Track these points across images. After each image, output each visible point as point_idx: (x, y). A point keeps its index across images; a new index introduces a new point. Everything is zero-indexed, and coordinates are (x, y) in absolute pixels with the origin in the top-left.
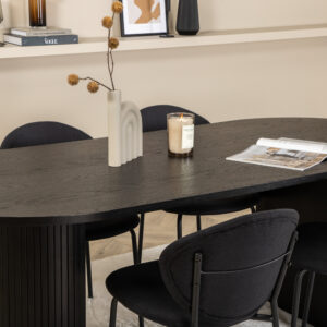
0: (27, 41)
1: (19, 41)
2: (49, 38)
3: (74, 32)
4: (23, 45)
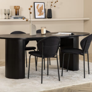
0: (15, 18)
1: (13, 18)
3: (24, 17)
4: (14, 19)
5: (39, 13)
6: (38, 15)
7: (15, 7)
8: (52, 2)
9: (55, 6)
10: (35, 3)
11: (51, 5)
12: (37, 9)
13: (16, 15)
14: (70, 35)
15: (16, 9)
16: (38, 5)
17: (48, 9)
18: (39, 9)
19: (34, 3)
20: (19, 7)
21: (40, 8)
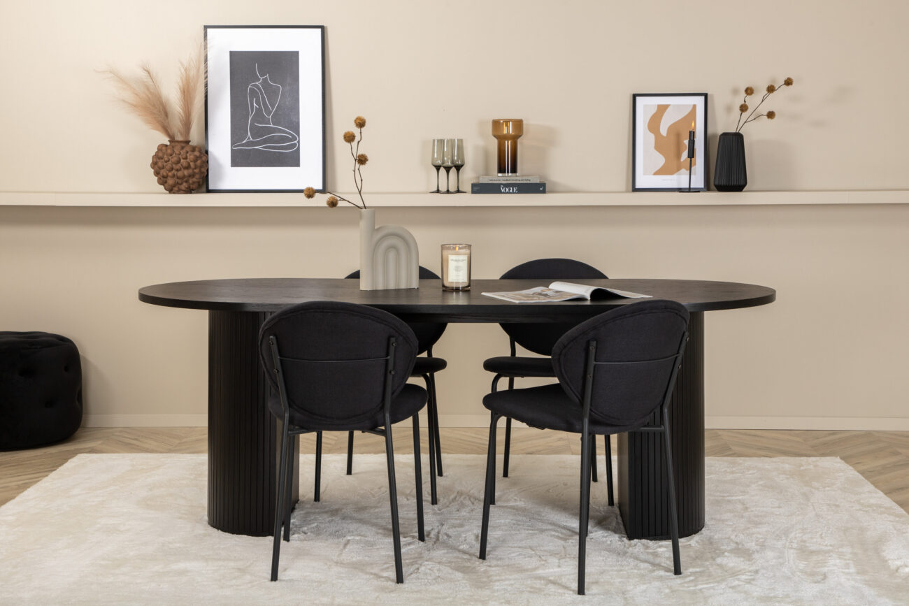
0: (478, 189)
2: (506, 185)
3: (541, 180)
5: (660, 160)
6: (657, 173)
7: (496, 124)
8: (749, 91)
9: (771, 115)
10: (638, 99)
11: (743, 108)
12: (652, 137)
13: (501, 169)
14: (582, 299)
15: (501, 139)
16: (662, 109)
17: (725, 135)
18: (664, 131)
19: (635, 96)
20: (519, 124)
21: (670, 129)
